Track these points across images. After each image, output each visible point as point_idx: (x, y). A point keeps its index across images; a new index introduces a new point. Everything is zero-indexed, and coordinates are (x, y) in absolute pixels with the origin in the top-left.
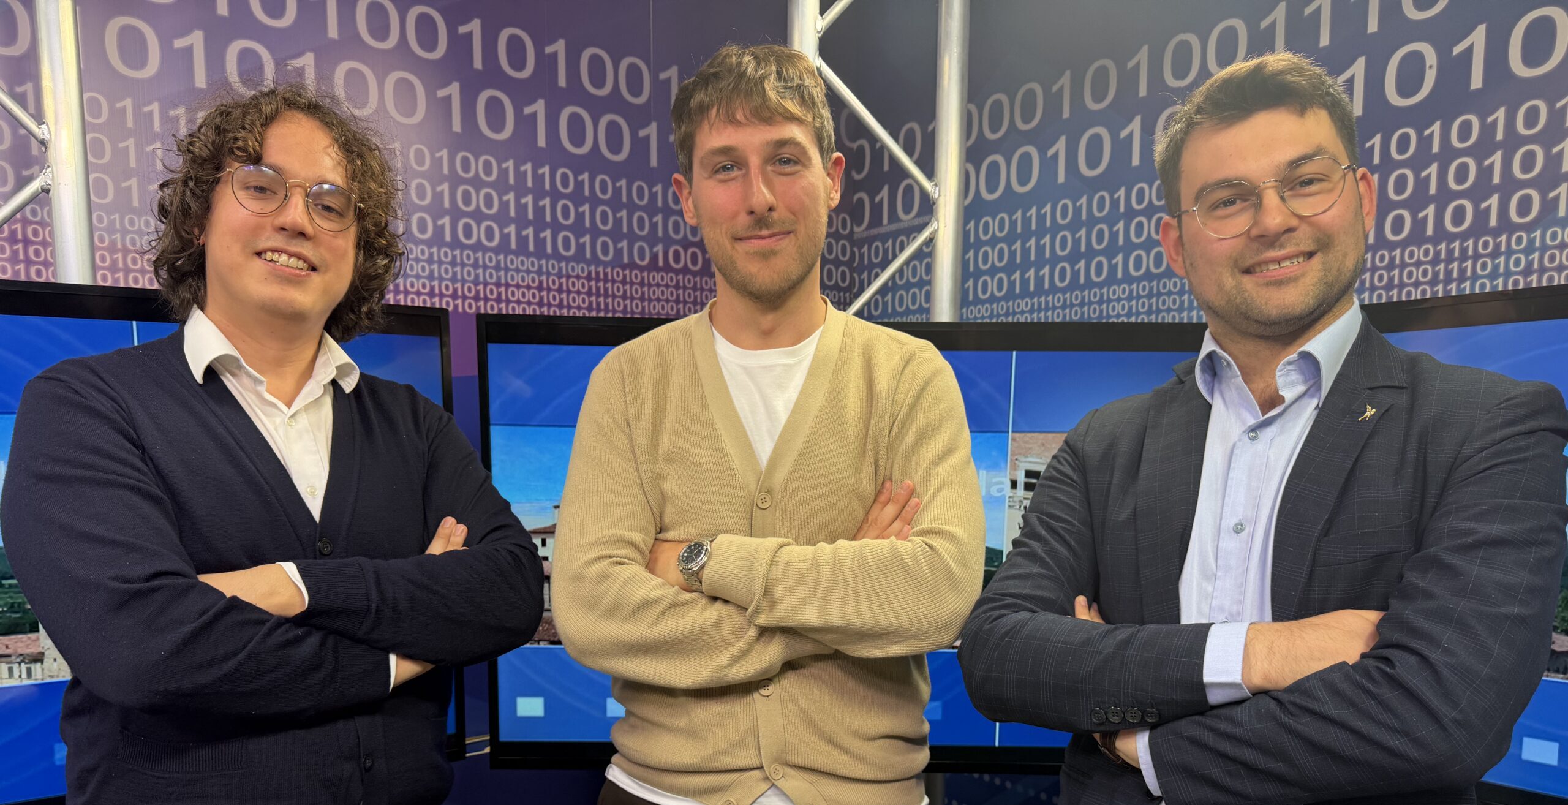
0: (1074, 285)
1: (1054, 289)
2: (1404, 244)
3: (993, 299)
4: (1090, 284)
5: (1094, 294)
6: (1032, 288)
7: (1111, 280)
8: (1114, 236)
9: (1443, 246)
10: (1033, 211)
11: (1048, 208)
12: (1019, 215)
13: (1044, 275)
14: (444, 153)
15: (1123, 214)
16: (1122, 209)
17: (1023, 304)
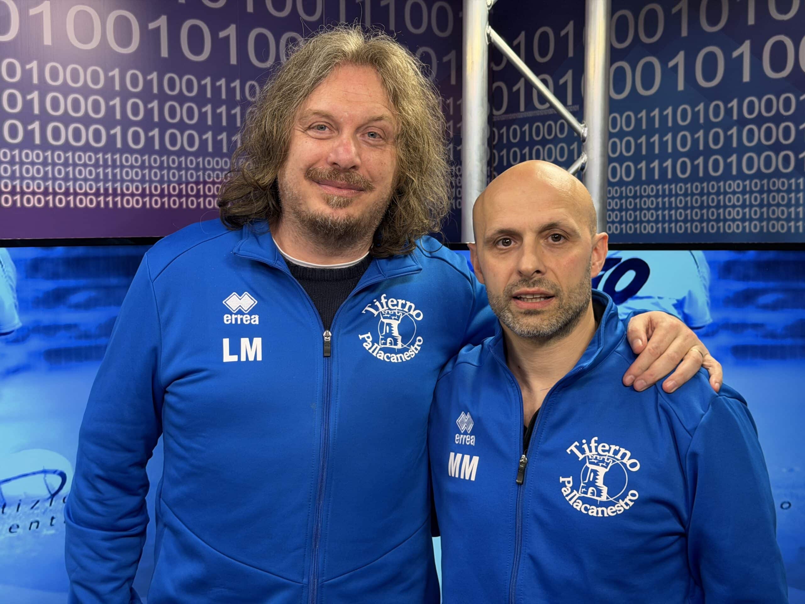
0: (695, 177)
1: (676, 180)
3: (621, 183)
4: (707, 178)
5: (712, 186)
6: (657, 177)
7: (727, 176)
8: (728, 139)
10: (656, 112)
11: (669, 111)
12: (643, 114)
13: (667, 167)
14: (154, 76)
15: (736, 121)
16: (735, 117)
17: (649, 189)
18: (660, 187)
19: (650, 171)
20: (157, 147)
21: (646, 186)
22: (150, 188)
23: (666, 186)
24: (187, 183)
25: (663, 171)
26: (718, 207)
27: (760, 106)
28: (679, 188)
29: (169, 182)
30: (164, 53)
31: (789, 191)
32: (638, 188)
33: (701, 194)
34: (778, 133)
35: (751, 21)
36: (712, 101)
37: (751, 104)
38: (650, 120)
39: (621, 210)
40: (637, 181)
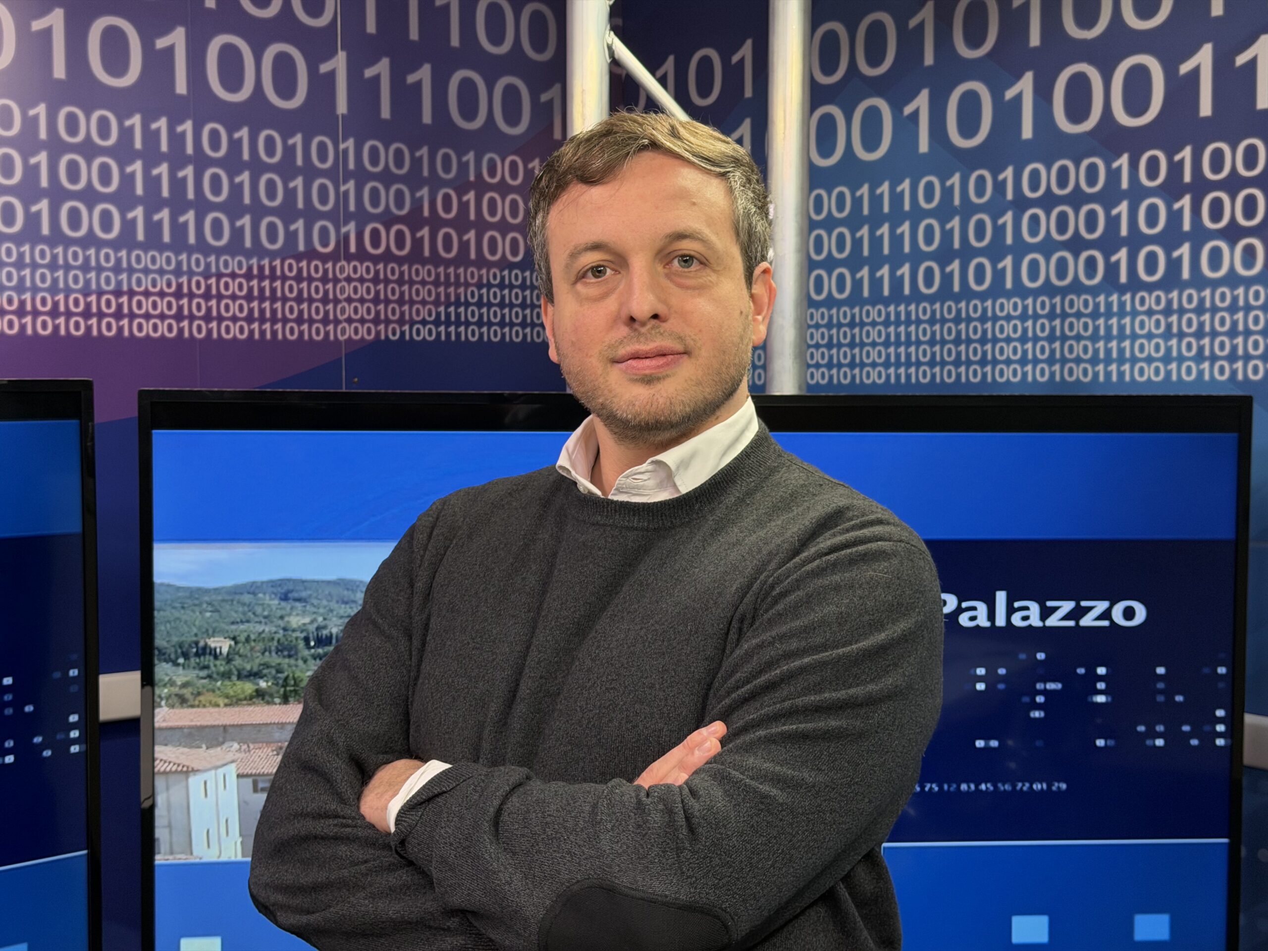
0: (945, 293)
1: (917, 297)
3: (830, 302)
4: (967, 293)
5: (973, 309)
6: (886, 292)
7: (997, 290)
8: (999, 231)
10: (885, 188)
11: (906, 185)
12: (865, 190)
13: (902, 276)
14: (41, 110)
15: (1011, 202)
16: (1010, 196)
17: (874, 313)
18: (892, 308)
19: (876, 283)
20: (45, 230)
21: (869, 308)
22: (33, 300)
23: (902, 308)
24: (100, 293)
25: (896, 284)
26: (983, 341)
27: (1048, 178)
28: (922, 311)
29: (68, 291)
30: (59, 71)
31: (1095, 315)
32: (856, 310)
33: (957, 320)
34: (1077, 222)
35: (1035, 40)
36: (973, 170)
37: (1035, 175)
38: (876, 201)
39: (829, 346)
40: (855, 299)
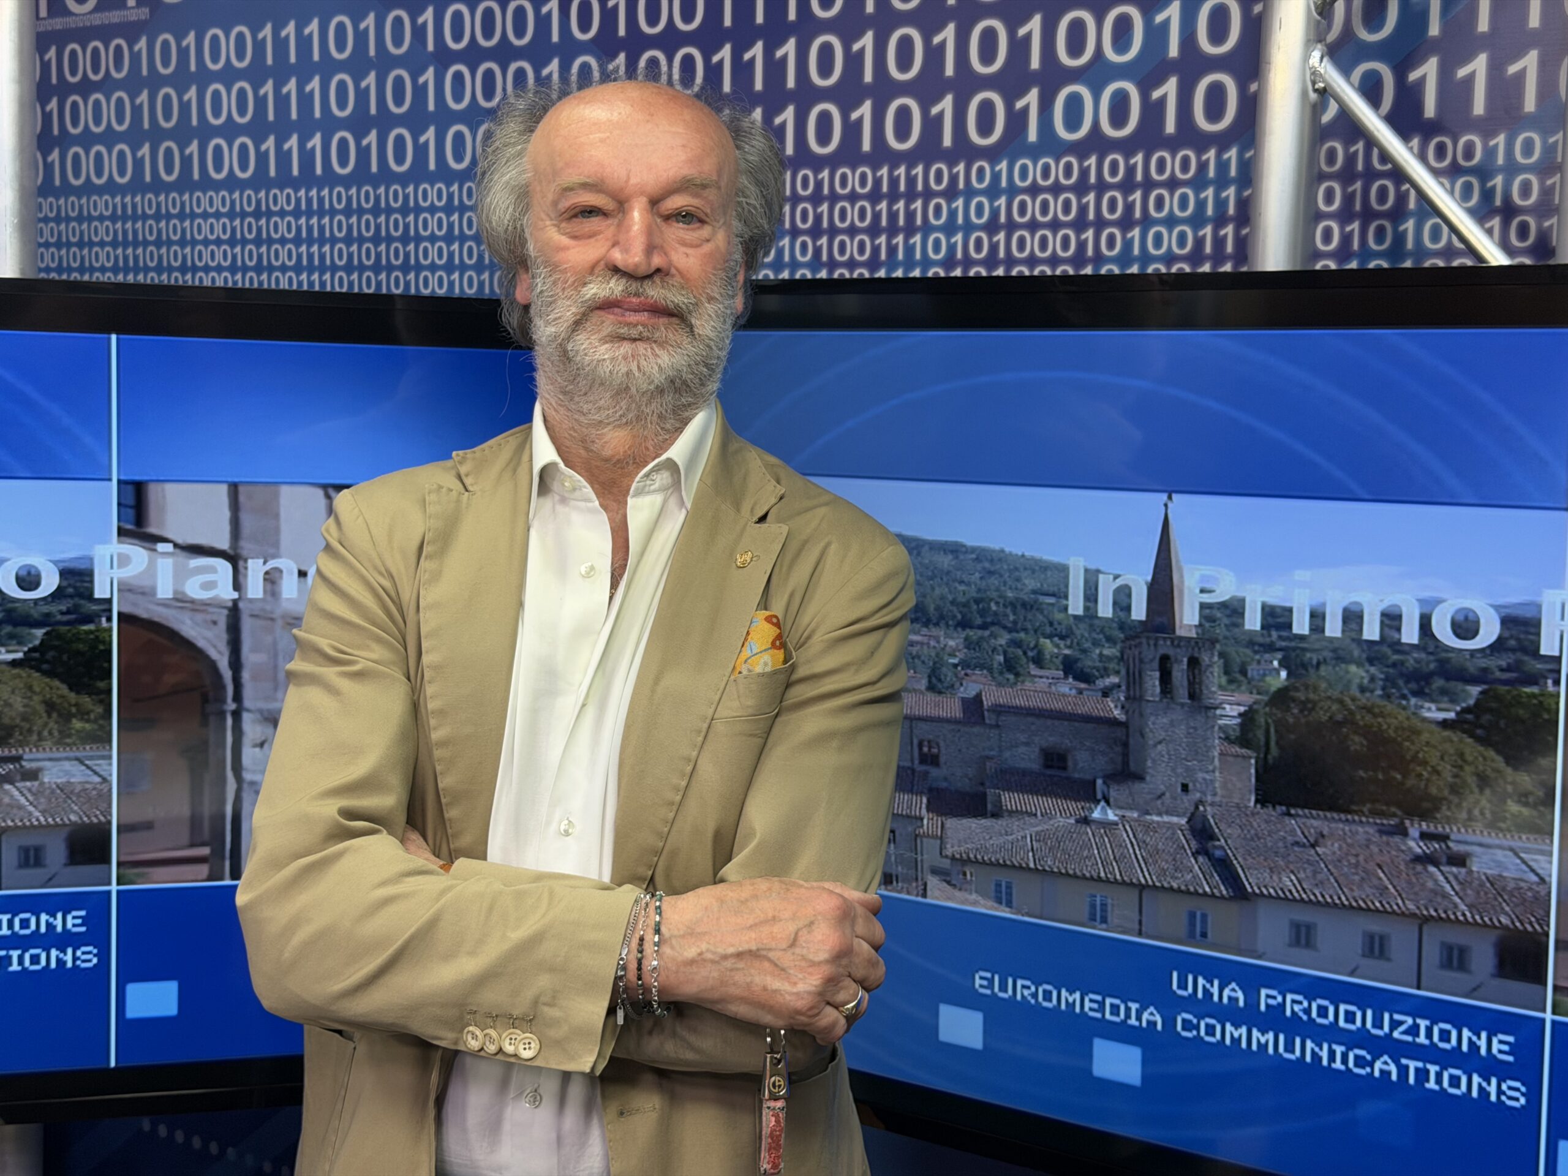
0: (361, 175)
1: (330, 179)
2: (833, 162)
3: (232, 183)
4: (386, 176)
5: (392, 194)
6: (295, 172)
7: (418, 174)
8: (420, 92)
9: (884, 172)
10: (290, 29)
11: (314, 27)
12: (267, 31)
13: (313, 149)
15: (431, 54)
16: (430, 47)
17: (283, 198)
18: (302, 193)
19: (283, 158)
21: (276, 191)
23: (314, 193)
25: (307, 158)
26: (405, 239)
28: (334, 196)
32: (262, 194)
33: (376, 211)
34: (505, 83)
36: (389, 10)
37: (458, 17)
38: (281, 45)
39: (232, 242)
40: (260, 181)
